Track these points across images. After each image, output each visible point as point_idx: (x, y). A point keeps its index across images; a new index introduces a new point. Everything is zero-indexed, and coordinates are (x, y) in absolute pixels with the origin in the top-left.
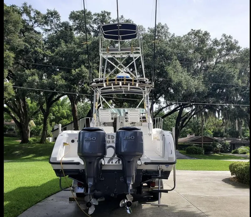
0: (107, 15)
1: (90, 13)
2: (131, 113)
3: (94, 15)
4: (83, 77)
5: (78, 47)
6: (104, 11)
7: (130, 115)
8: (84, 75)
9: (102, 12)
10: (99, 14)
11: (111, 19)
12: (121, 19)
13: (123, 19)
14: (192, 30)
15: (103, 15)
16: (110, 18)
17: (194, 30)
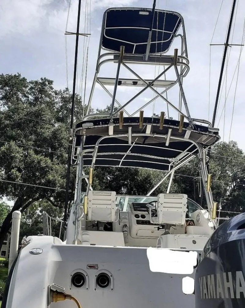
0: (48, 84)
1: (24, 80)
2: (167, 200)
3: (30, 82)
4: (12, 158)
5: (6, 119)
6: (45, 78)
7: (165, 205)
8: (13, 155)
9: (42, 79)
10: (37, 82)
11: (53, 90)
12: (65, 93)
13: (68, 92)
14: (154, 114)
15: (43, 84)
16: (52, 88)
17: (156, 115)
